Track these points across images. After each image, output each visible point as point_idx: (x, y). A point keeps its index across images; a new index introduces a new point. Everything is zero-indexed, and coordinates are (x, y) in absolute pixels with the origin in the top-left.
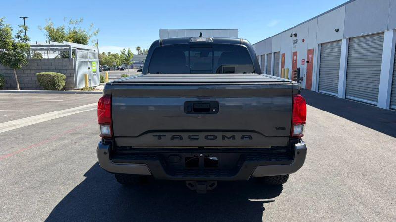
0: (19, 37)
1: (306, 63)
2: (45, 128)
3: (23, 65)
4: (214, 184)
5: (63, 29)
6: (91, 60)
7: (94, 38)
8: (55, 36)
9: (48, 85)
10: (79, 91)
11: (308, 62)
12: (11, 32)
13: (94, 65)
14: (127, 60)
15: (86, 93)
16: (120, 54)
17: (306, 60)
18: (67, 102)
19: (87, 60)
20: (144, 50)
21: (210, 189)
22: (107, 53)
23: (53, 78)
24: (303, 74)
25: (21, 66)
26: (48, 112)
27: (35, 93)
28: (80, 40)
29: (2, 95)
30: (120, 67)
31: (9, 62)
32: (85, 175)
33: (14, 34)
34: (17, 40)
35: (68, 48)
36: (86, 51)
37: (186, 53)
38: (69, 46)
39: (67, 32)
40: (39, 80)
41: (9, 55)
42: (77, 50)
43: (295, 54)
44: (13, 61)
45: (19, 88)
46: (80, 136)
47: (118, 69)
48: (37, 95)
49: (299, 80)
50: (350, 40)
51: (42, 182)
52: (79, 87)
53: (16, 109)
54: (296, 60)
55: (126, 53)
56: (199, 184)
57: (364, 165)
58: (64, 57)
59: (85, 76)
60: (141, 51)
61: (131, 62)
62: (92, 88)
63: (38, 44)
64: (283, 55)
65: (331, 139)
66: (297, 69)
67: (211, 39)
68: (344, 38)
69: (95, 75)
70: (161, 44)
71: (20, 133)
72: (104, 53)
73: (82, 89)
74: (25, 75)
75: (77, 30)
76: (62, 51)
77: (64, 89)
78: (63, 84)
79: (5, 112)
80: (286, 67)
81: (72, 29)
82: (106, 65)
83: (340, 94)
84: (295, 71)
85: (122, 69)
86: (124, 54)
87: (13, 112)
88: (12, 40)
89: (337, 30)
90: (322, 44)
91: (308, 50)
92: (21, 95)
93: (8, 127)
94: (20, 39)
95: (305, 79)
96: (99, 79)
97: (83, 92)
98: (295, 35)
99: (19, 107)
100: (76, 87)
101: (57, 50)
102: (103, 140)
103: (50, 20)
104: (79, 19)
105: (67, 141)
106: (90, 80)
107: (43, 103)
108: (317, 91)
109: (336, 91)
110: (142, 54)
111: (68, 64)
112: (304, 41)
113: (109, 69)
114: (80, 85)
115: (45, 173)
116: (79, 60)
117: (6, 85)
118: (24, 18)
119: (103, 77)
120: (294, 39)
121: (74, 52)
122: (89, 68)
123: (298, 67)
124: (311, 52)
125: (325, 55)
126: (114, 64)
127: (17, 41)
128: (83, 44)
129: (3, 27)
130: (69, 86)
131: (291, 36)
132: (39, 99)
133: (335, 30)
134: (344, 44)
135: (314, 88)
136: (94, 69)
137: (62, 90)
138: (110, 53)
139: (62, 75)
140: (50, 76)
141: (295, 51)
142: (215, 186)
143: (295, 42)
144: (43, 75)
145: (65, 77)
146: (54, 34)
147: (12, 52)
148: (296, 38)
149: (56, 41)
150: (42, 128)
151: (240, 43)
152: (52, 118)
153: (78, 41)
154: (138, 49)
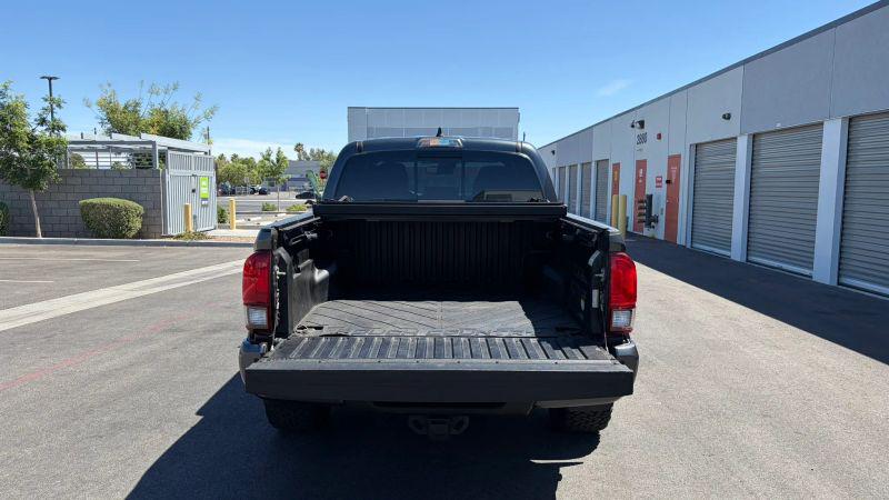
0: (43, 122)
1: (665, 185)
2: (106, 318)
3: (50, 184)
4: (461, 423)
5: (137, 104)
6: (198, 173)
7: (204, 124)
8: (120, 120)
9: (105, 228)
10: (172, 240)
11: (668, 182)
12: (27, 111)
13: (204, 183)
14: (274, 173)
15: (187, 245)
16: (258, 159)
17: (665, 179)
18: (148, 265)
19: (189, 173)
20: (312, 151)
21: (454, 432)
22: (228, 158)
23: (116, 211)
24: (659, 207)
25: (45, 187)
26: (109, 285)
27: (76, 243)
28: (175, 130)
29: (4, 249)
30: (259, 187)
31: (19, 175)
32: (198, 413)
33: (32, 114)
34: (40, 128)
35: (151, 146)
36: (190, 154)
37: (409, 165)
38: (153, 143)
39: (144, 112)
40: (85, 216)
41: (20, 160)
42: (170, 152)
43: (641, 165)
44: (30, 173)
45: (39, 232)
46: (182, 335)
47: (254, 191)
48: (79, 250)
49: (650, 220)
50: (754, 137)
51: (114, 426)
52: (170, 231)
53: (37, 279)
54: (644, 178)
55: (273, 158)
56: (434, 423)
57: (769, 396)
58: (139, 166)
59: (187, 207)
60: (305, 154)
61: (284, 177)
62: (201, 235)
63: (86, 138)
64: (617, 167)
65: (707, 345)
66: (645, 198)
67: (460, 140)
68: (741, 134)
69: (206, 206)
70: (360, 149)
71: (53, 329)
72: (222, 157)
73: (178, 237)
74: (54, 205)
75: (168, 108)
76: (136, 154)
77: (140, 235)
78: (137, 224)
79: (15, 285)
80: (622, 191)
81: (157, 106)
82: (228, 183)
83: (736, 253)
84: (642, 202)
85: (262, 192)
86: (268, 160)
87: (32, 285)
88: (29, 129)
89: (727, 117)
90: (697, 145)
91: (670, 158)
92: (44, 249)
93: (27, 316)
94: (45, 128)
95: (662, 219)
96: (216, 214)
97: (181, 242)
98: (642, 124)
99: (45, 274)
100: (166, 231)
101: (125, 150)
102: (251, 336)
103: (109, 85)
104: (171, 85)
105: (155, 346)
106: (195, 217)
107: (96, 267)
108: (688, 246)
109: (727, 244)
110: (308, 159)
111: (149, 181)
112: (659, 136)
113: (233, 193)
114: (175, 226)
115: (118, 408)
116: (173, 173)
117: (12, 226)
118: (50, 79)
119: (223, 211)
120: (638, 131)
121: (163, 156)
122: (194, 191)
123: (648, 192)
124: (674, 161)
125: (706, 168)
126: (246, 180)
127: (40, 131)
128: (182, 138)
129: (8, 101)
130: (151, 229)
131: (633, 126)
132: (86, 256)
133: (724, 117)
134: (743, 145)
135: (682, 238)
136: (204, 191)
137: (134, 237)
138: (235, 156)
139: (136, 205)
140: (108, 206)
141: (640, 157)
142: (465, 427)
143: (642, 139)
144: (94, 205)
145: (141, 209)
146: (119, 117)
147: (27, 155)
148: (645, 130)
149: (122, 131)
150: (100, 318)
151: (517, 149)
152: (117, 299)
153: (169, 132)
154: (299, 148)
